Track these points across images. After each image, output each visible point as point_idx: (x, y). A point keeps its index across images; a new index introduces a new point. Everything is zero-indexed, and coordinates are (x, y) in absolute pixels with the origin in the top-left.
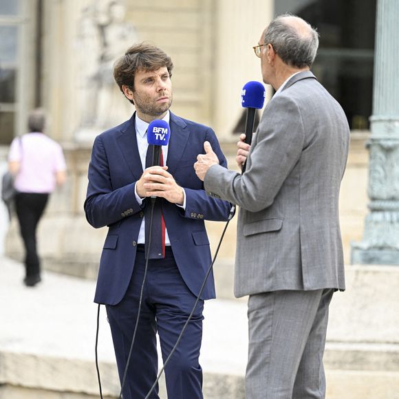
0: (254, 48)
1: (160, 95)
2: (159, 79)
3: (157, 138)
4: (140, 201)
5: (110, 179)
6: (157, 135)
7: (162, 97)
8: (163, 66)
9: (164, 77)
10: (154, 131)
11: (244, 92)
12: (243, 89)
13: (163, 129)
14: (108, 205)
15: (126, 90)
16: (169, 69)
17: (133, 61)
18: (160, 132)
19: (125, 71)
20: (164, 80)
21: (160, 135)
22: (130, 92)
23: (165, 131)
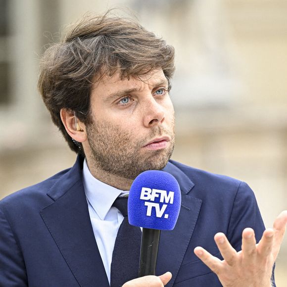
1: (153, 132)
2: (149, 95)
3: (149, 213)
6: (150, 205)
7: (157, 137)
9: (157, 90)
10: (142, 197)
13: (163, 193)
15: (68, 119)
17: (88, 54)
18: (157, 200)
19: (71, 75)
20: (158, 99)
21: (157, 206)
23: (168, 197)
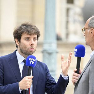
0: (82, 29)
1: (31, 47)
2: (32, 39)
3: (31, 63)
4: (21, 91)
5: (4, 80)
6: (31, 62)
8: (35, 34)
9: (34, 39)
10: (29, 60)
11: (76, 50)
12: (76, 48)
14: (3, 92)
15: (17, 40)
16: (38, 36)
19: (18, 32)
20: (34, 41)
21: (32, 62)
22: (18, 42)
